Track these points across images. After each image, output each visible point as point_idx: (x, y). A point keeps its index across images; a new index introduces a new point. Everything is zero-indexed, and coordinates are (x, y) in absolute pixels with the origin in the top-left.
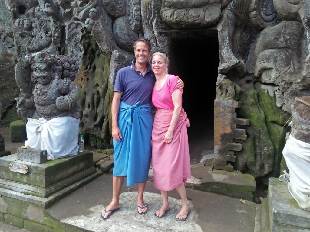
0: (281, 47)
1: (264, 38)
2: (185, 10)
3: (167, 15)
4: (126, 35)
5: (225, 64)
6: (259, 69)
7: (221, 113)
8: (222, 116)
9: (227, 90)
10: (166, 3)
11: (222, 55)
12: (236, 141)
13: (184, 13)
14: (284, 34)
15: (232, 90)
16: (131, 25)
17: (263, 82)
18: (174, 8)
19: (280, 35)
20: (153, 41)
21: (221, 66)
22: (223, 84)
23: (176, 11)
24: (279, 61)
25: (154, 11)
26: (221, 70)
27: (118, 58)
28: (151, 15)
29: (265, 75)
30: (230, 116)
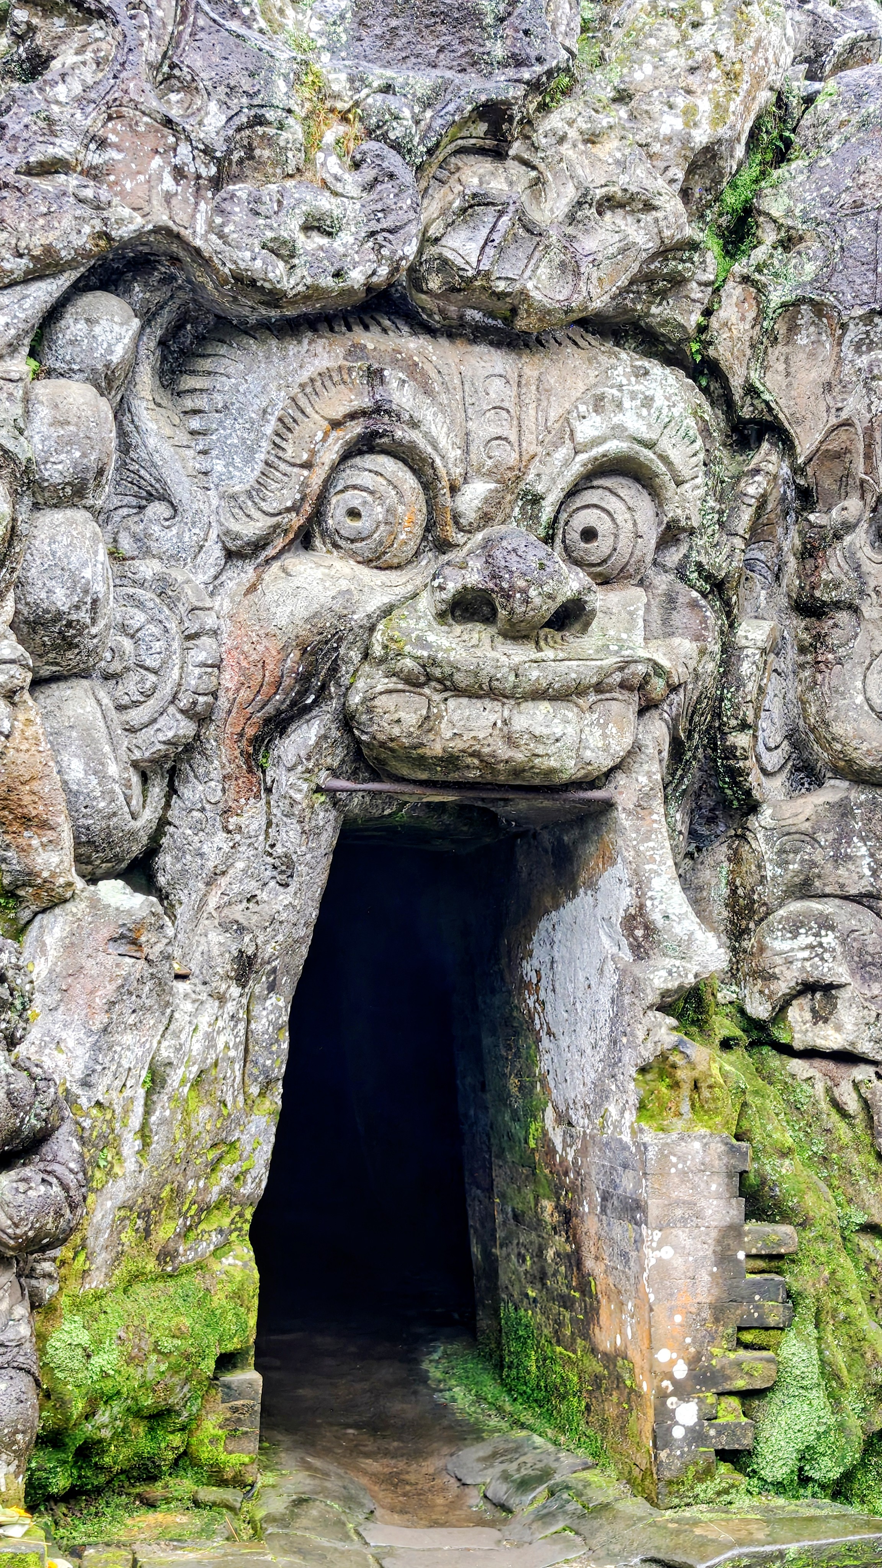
0: (853, 891)
1: (782, 851)
2: (497, 705)
3: (402, 714)
4: (117, 788)
5: (678, 963)
6: (782, 987)
7: (678, 1203)
8: (684, 1220)
9: (696, 1087)
10: (409, 663)
11: (660, 922)
12: (748, 1337)
13: (493, 717)
14: (863, 839)
15: (721, 1087)
16: (131, 730)
17: (798, 1045)
18: (446, 689)
19: (849, 844)
20: (254, 826)
21: (664, 973)
22: (676, 1058)
23: (452, 703)
24: (860, 952)
25: (324, 687)
26: (665, 994)
27: (139, 926)
28: (294, 703)
29: (808, 1016)
30: (718, 1216)
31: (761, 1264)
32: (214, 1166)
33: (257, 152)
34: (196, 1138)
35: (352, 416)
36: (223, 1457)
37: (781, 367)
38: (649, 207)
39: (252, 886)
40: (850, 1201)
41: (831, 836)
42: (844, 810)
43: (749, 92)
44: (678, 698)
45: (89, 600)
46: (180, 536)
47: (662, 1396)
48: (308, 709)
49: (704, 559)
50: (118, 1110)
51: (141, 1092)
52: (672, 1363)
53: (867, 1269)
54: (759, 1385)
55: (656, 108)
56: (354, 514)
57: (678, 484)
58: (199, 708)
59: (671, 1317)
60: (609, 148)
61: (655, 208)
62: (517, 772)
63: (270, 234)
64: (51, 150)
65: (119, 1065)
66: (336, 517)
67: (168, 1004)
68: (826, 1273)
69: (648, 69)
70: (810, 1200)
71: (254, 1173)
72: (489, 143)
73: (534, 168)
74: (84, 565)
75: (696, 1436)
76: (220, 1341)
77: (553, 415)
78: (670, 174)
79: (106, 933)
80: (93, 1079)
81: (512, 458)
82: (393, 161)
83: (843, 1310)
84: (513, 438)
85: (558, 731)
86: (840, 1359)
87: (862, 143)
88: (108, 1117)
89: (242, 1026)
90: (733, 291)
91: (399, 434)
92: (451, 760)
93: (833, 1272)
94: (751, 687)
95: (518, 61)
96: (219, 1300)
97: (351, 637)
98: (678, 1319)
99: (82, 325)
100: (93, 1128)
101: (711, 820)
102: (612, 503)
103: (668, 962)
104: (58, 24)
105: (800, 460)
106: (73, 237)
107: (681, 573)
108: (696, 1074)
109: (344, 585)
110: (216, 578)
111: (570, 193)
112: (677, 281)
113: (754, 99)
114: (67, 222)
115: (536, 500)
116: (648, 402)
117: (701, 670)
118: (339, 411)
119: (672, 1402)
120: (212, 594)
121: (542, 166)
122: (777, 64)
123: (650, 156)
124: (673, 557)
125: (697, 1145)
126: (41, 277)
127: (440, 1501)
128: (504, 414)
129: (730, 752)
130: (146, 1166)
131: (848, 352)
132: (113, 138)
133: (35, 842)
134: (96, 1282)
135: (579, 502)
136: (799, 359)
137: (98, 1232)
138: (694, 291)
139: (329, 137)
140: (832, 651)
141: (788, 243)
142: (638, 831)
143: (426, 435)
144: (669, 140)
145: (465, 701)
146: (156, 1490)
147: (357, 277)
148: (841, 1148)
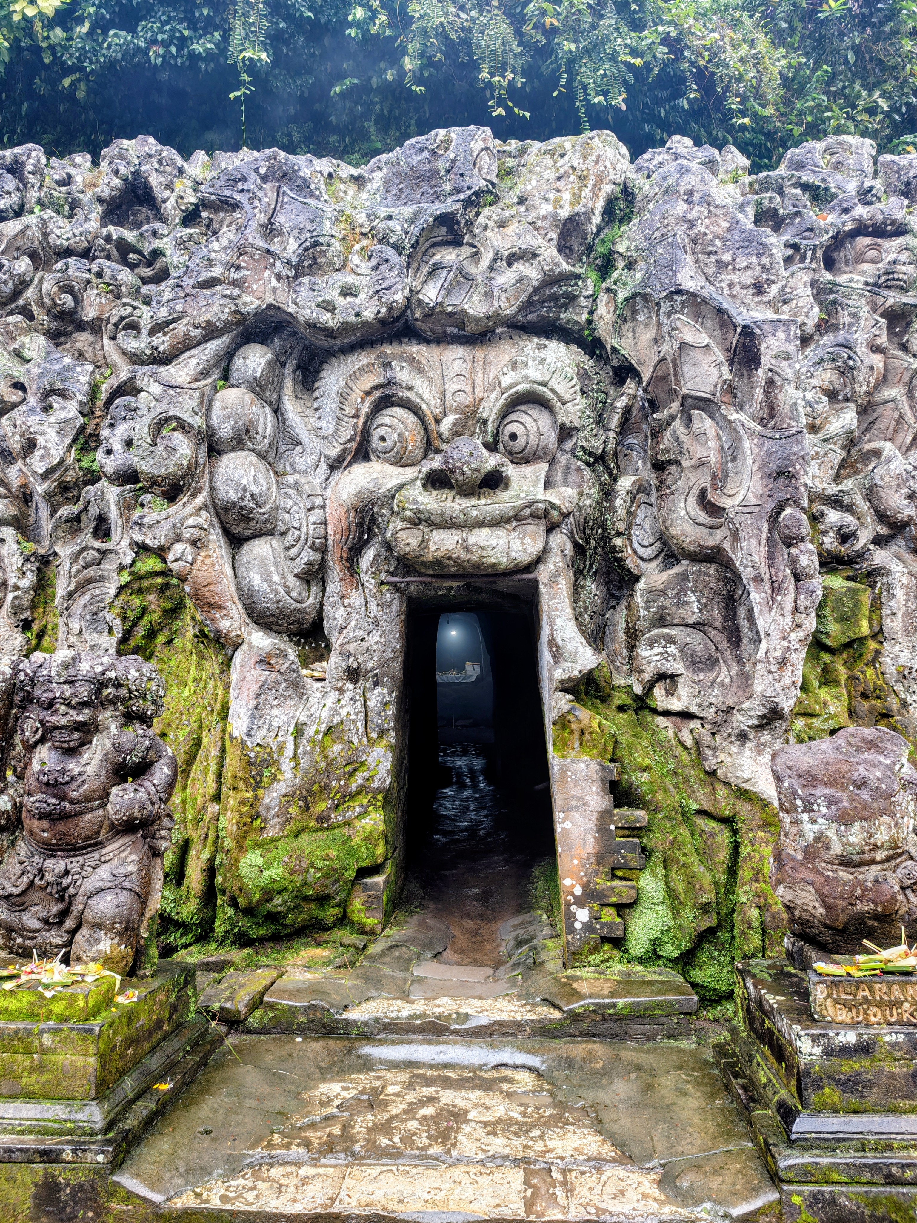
0: (689, 621)
1: (647, 602)
2: (459, 532)
3: (410, 540)
4: (279, 588)
5: (570, 664)
6: (647, 677)
7: (573, 797)
8: (577, 807)
9: (582, 733)
10: (408, 513)
11: (560, 643)
12: (620, 873)
13: (456, 538)
14: (693, 592)
15: (597, 733)
16: (293, 559)
17: (659, 709)
18: (430, 525)
19: (685, 595)
20: (357, 603)
21: (561, 671)
22: (570, 717)
23: (435, 532)
24: (692, 656)
25: (370, 530)
26: (562, 682)
27: (269, 655)
28: (360, 539)
29: (663, 692)
30: (597, 805)
31: (626, 832)
32: (352, 774)
33: (319, 260)
34: (333, 760)
35: (376, 388)
36: (364, 920)
37: (630, 334)
38: (535, 255)
39: (361, 633)
40: (689, 797)
41: (675, 592)
42: (683, 577)
43: (595, 186)
44: (571, 520)
45: (248, 494)
46: (306, 461)
47: (568, 904)
48: (367, 541)
49: (585, 444)
50: (274, 748)
51: (291, 739)
52: (573, 886)
53: (701, 836)
54: (625, 901)
55: (537, 202)
56: (383, 439)
57: (564, 404)
58: (317, 545)
59: (572, 860)
60: (513, 228)
61: (538, 255)
62: (477, 566)
63: (320, 299)
64: (209, 274)
65: (270, 725)
66: (375, 443)
67: (303, 694)
68: (671, 838)
69: (534, 183)
70: (660, 796)
71: (378, 777)
72: (450, 238)
73: (476, 247)
74: (242, 477)
75: (588, 927)
76: (357, 861)
77: (492, 375)
78: (548, 236)
79: (254, 659)
80: (252, 733)
81: (468, 400)
82: (390, 253)
83: (682, 859)
84: (468, 389)
85: (494, 543)
86: (680, 888)
87: (666, 202)
88: (268, 750)
89: (359, 705)
90: (603, 298)
91: (401, 394)
92: (438, 562)
93: (676, 837)
94: (621, 512)
95: (457, 190)
96: (356, 840)
97: (380, 502)
98: (576, 862)
99: (241, 360)
100: (256, 757)
101: (620, 588)
102: (525, 418)
103: (567, 664)
104: (222, 215)
105: (644, 384)
106: (220, 315)
107: (573, 452)
108: (582, 726)
109: (375, 476)
110: (327, 480)
111: (491, 255)
112: (572, 298)
113: (600, 189)
114: (216, 308)
115: (485, 422)
116: (543, 361)
117: (581, 504)
118: (368, 386)
119: (573, 908)
120: (325, 488)
121: (479, 245)
122: (615, 169)
123: (537, 229)
124: (569, 445)
125: (583, 766)
126: (213, 338)
127: (489, 947)
128: (462, 378)
129: (613, 549)
130: (299, 775)
131: (664, 320)
132: (243, 264)
133: (218, 616)
134: (272, 832)
135: (507, 420)
136: (641, 329)
137: (268, 809)
138: (583, 302)
139: (357, 247)
140: (669, 488)
141: (630, 266)
142: (549, 594)
143: (417, 393)
144: (545, 218)
145: (441, 531)
146: (325, 936)
147: (368, 314)
148: (683, 767)
